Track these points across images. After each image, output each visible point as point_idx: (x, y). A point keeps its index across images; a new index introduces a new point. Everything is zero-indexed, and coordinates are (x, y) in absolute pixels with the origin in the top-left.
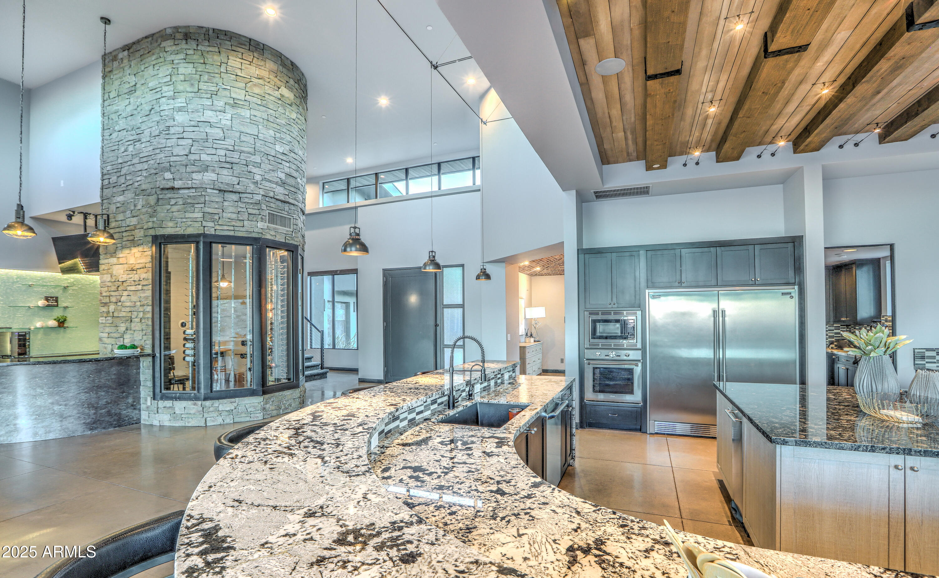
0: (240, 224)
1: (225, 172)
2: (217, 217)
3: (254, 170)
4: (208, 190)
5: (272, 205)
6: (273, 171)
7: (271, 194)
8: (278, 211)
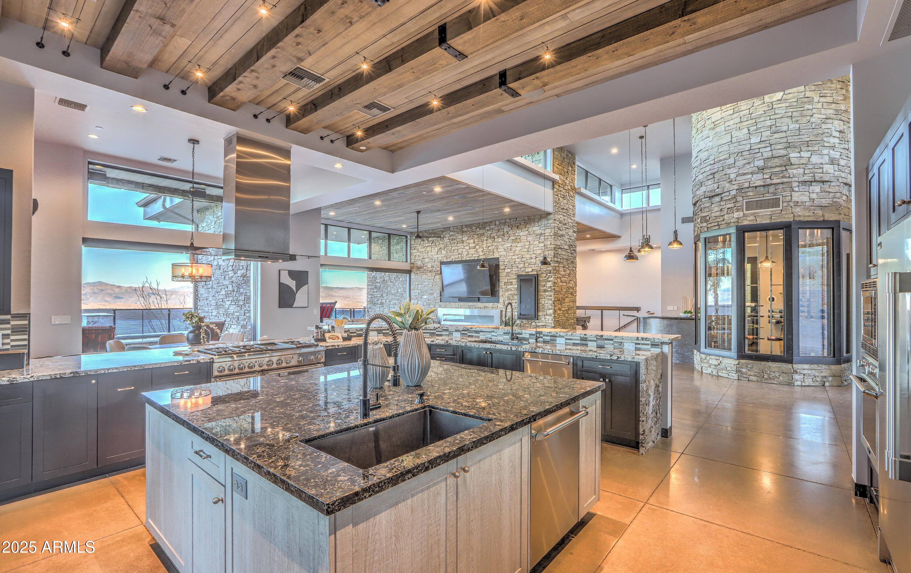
0: (721, 219)
1: (710, 182)
2: (708, 218)
3: (729, 171)
4: (703, 200)
5: (751, 194)
6: (748, 163)
7: (747, 185)
8: (758, 196)
